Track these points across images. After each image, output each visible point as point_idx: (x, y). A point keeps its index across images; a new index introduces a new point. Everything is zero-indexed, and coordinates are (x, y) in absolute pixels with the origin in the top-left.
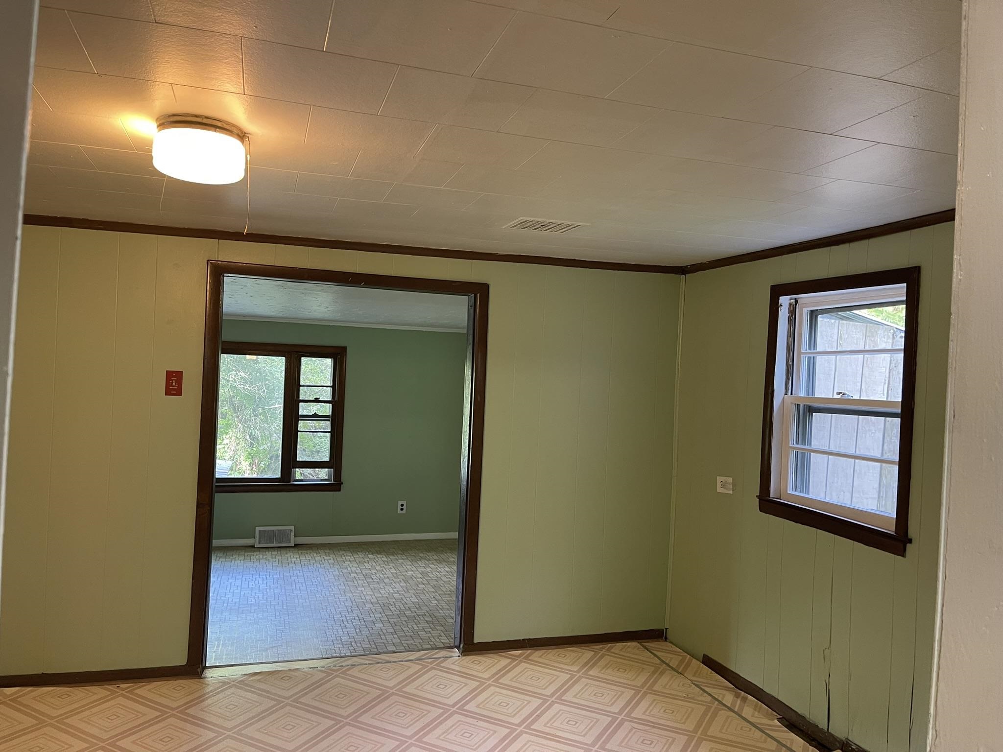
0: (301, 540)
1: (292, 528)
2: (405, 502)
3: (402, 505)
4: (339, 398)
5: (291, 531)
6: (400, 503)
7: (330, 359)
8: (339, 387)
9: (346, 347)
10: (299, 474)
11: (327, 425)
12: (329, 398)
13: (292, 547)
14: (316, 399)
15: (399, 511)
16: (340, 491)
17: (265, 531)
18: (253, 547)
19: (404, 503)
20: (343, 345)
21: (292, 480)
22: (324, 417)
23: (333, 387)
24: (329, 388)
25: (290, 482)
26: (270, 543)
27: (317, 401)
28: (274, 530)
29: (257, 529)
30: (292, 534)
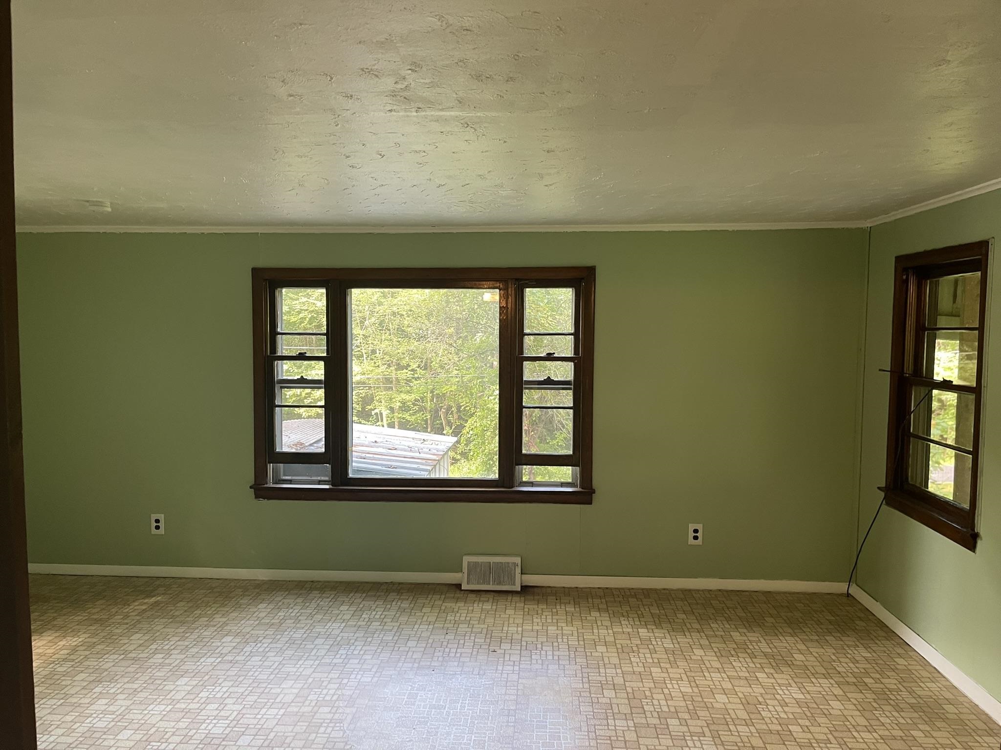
0: (533, 580)
1: (518, 560)
2: (701, 525)
3: (696, 531)
4: (583, 351)
5: (515, 565)
6: (692, 527)
7: (571, 289)
8: (584, 334)
9: (595, 266)
10: (528, 473)
11: (567, 398)
12: (570, 353)
13: (516, 592)
14: (549, 354)
15: (691, 541)
16: (591, 503)
17: (476, 563)
18: (458, 586)
19: (699, 527)
20: (588, 263)
21: (517, 483)
22: (562, 385)
23: (576, 334)
24: (570, 336)
25: (513, 487)
26: (484, 583)
27: (550, 357)
28: (490, 563)
29: (466, 560)
30: (518, 570)
